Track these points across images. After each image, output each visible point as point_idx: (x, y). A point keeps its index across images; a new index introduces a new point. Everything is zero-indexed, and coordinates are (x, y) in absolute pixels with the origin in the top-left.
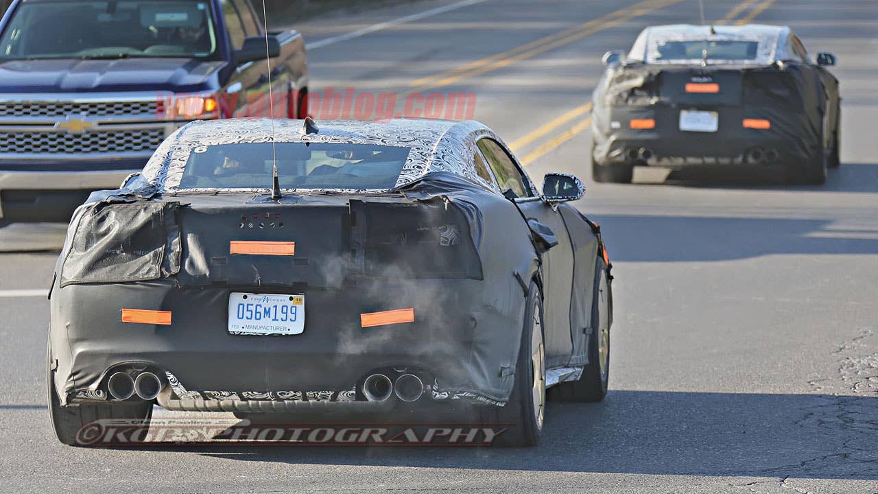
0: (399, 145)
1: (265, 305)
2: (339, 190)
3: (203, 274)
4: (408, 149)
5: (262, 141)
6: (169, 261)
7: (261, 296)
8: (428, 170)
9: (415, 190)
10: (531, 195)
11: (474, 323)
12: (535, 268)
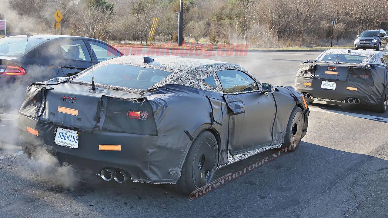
0: (169, 71)
1: (68, 134)
3: (46, 118)
4: (171, 73)
5: (126, 64)
6: (40, 110)
7: (67, 130)
8: (168, 83)
10: (258, 89)
11: (149, 154)
12: (208, 126)
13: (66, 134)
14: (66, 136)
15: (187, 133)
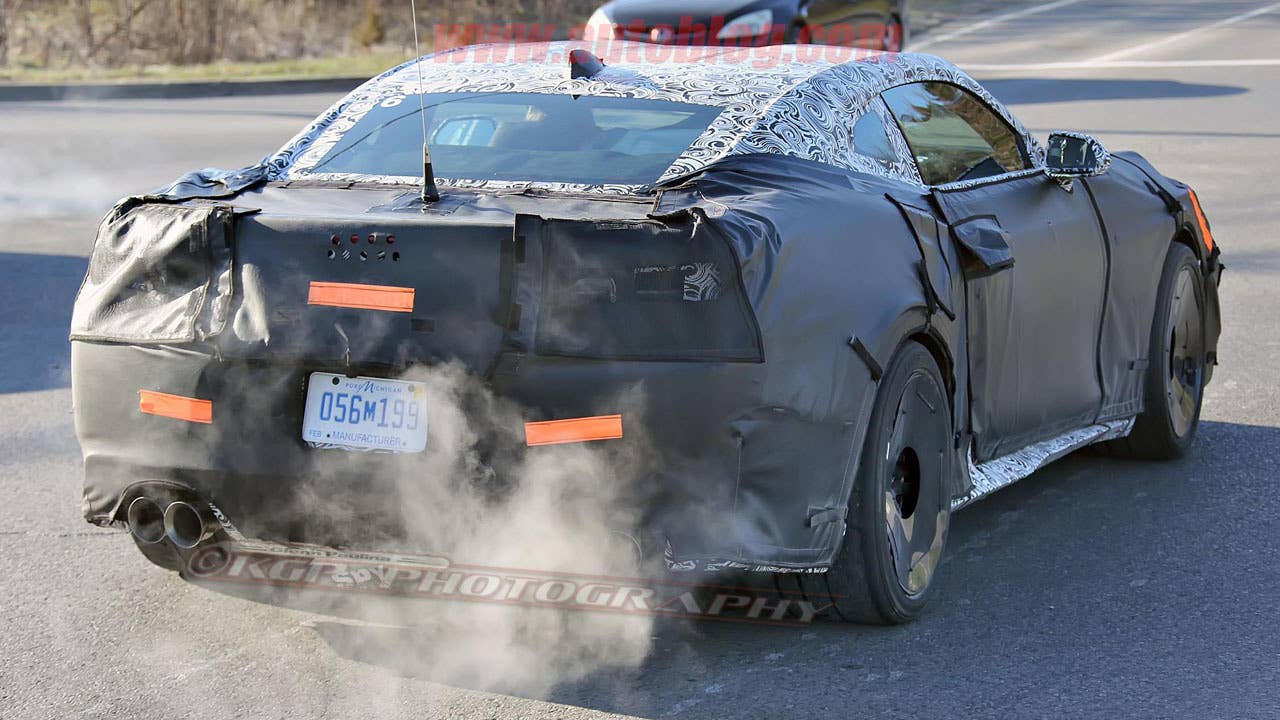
0: (709, 103)
1: (367, 396)
2: (556, 187)
3: (259, 339)
4: (719, 110)
5: (494, 89)
6: (211, 311)
7: (361, 381)
8: (731, 150)
9: (683, 191)
10: (1029, 165)
11: (739, 441)
12: (916, 321)
13: (356, 400)
14: (360, 405)
15: (857, 348)
